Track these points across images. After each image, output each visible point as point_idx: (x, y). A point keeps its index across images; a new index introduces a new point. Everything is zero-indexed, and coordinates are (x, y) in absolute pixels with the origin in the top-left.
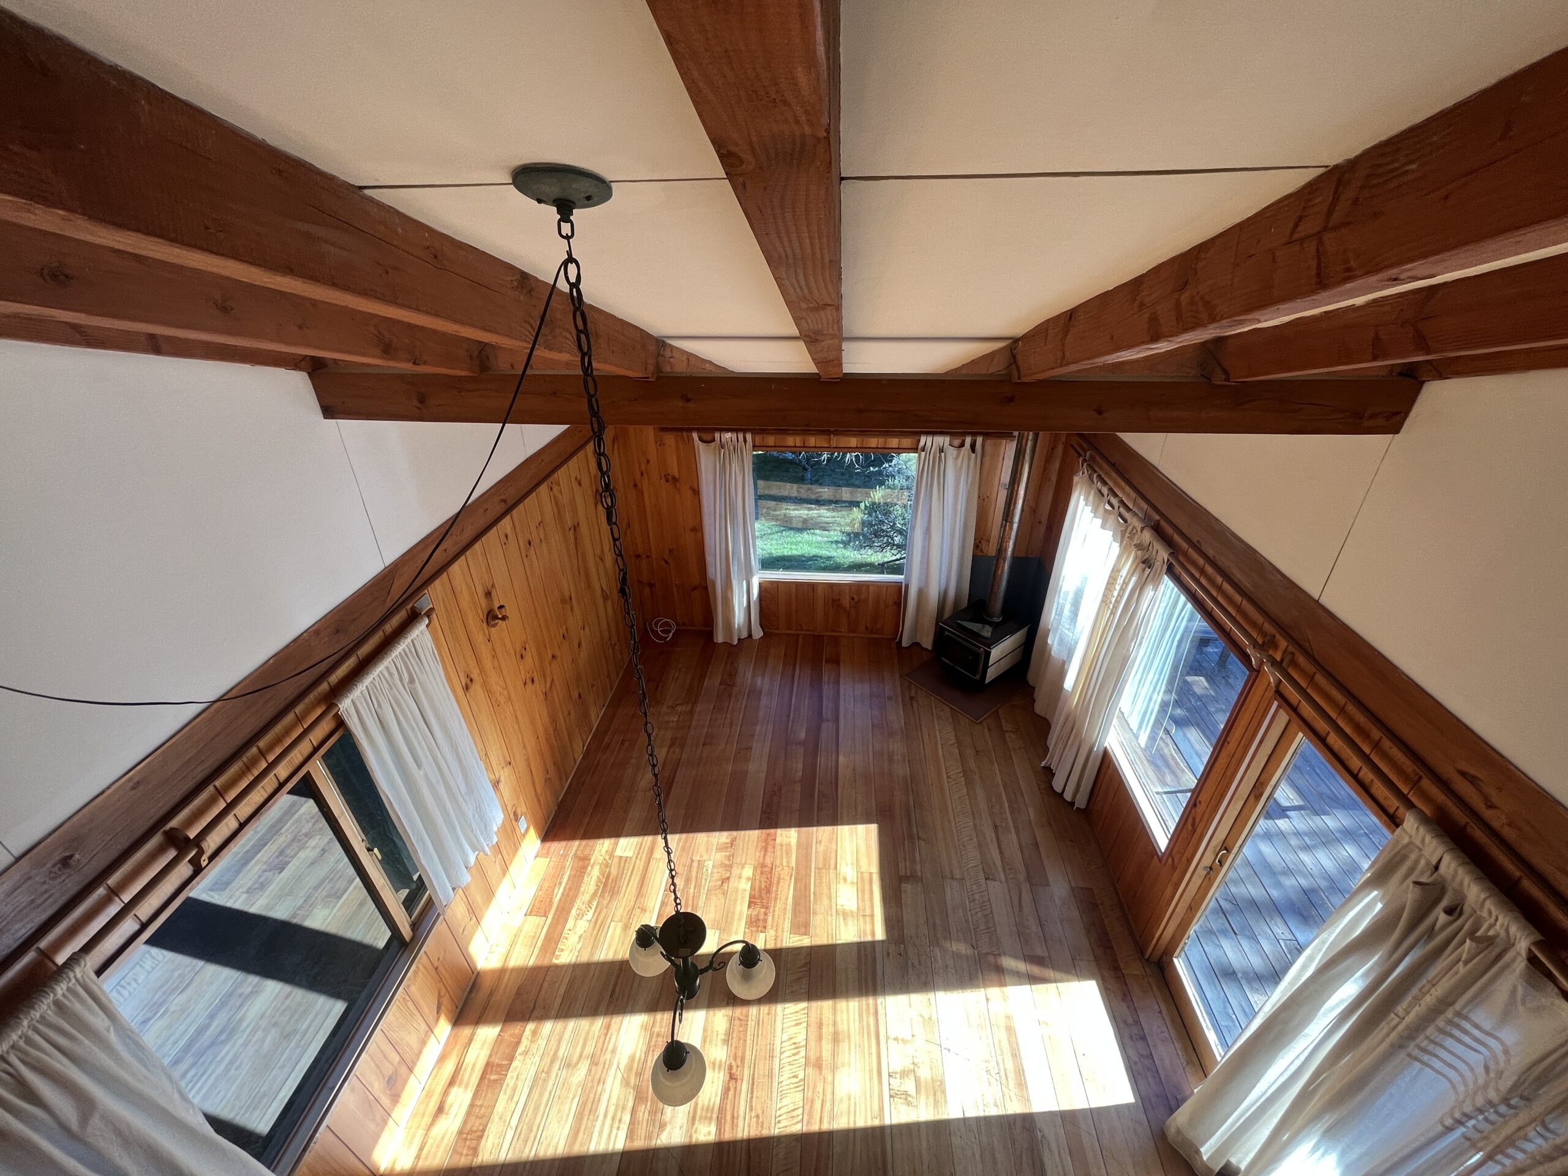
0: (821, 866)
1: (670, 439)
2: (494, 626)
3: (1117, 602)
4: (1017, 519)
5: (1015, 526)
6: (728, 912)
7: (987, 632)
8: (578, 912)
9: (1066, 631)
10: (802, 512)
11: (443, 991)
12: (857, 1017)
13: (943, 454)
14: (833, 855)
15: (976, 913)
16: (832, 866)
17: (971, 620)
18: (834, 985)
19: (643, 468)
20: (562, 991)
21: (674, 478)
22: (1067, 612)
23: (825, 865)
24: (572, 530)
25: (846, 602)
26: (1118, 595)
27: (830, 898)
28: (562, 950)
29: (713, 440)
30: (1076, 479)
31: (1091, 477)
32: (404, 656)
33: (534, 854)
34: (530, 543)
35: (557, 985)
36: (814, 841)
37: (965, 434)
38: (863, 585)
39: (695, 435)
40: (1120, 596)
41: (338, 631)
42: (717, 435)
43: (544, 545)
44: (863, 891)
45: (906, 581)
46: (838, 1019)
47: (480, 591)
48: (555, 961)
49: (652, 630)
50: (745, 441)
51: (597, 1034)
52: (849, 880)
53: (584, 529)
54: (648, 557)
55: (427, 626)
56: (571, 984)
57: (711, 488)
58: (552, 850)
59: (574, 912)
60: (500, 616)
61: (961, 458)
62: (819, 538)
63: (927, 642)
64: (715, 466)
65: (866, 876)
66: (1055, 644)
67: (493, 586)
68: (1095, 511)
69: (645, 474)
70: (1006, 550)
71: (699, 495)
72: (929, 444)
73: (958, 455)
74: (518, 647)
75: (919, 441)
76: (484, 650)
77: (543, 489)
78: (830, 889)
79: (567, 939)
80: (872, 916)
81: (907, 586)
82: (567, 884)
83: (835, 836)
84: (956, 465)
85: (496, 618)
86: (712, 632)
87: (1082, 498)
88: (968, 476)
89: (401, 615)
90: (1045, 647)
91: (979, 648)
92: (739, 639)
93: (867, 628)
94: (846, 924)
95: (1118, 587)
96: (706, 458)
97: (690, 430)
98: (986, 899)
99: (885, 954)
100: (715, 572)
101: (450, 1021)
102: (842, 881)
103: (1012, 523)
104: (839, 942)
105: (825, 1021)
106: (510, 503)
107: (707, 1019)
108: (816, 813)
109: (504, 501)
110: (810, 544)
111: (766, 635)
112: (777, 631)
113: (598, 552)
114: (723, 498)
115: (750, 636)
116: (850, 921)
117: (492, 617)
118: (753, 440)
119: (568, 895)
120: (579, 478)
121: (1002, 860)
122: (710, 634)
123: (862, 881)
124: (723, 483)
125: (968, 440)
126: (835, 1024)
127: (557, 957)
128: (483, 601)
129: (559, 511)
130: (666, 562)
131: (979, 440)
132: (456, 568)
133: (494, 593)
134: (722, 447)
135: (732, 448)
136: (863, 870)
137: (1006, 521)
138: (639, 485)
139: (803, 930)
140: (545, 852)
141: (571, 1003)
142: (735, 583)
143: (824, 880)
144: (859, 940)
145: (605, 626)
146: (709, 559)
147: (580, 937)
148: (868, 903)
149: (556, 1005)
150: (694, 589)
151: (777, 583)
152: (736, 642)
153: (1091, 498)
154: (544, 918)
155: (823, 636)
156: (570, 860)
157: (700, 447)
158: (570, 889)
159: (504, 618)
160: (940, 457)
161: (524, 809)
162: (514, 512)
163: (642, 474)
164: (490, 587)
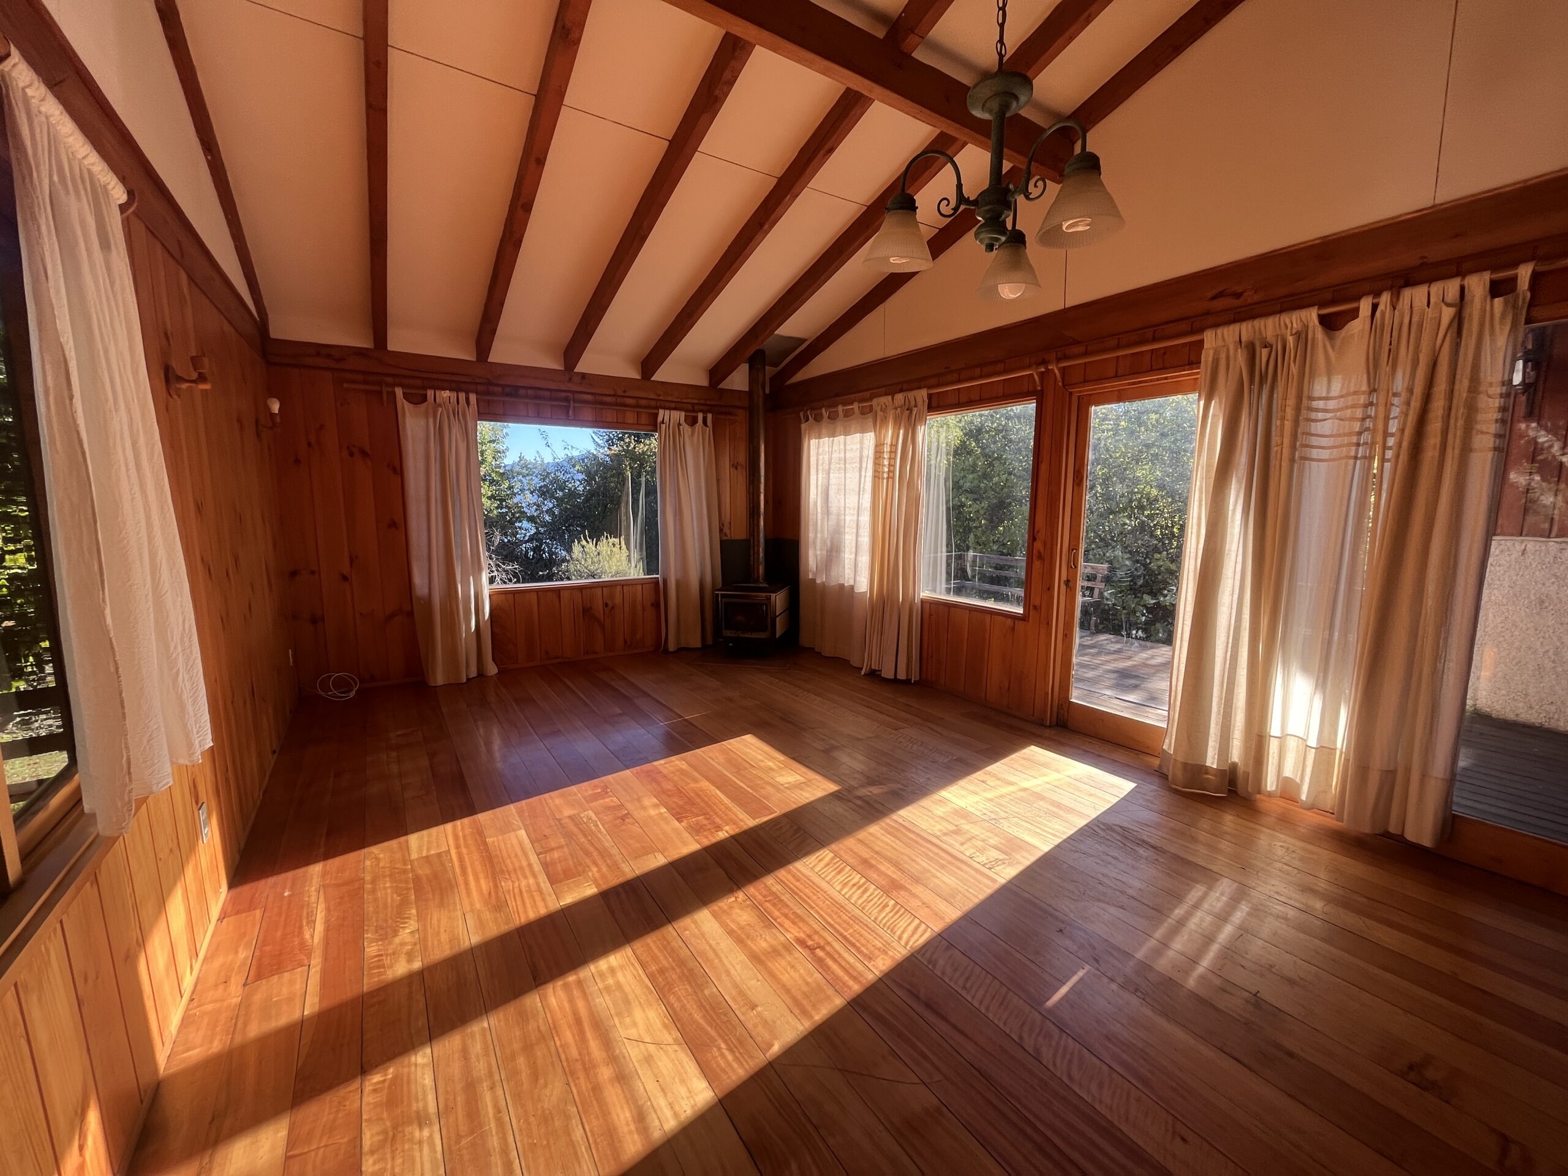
1: (358, 396)
13: (681, 428)
19: (313, 436)
21: (363, 451)
23: (739, 769)
25: (599, 611)
27: (770, 784)
29: (425, 399)
37: (698, 411)
38: (616, 586)
39: (399, 392)
42: (430, 393)
44: (798, 769)
50: (468, 403)
52: (775, 768)
54: (313, 573)
57: (422, 464)
61: (695, 435)
64: (428, 434)
69: (315, 444)
71: (402, 474)
72: (667, 417)
75: (657, 415)
80: (815, 780)
84: (691, 442)
86: (426, 672)
87: (813, 439)
88: (705, 454)
92: (468, 677)
93: (626, 643)
95: (887, 456)
96: (414, 423)
97: (389, 386)
102: (769, 771)
111: (501, 669)
112: (513, 665)
115: (481, 674)
116: (806, 788)
118: (479, 403)
122: (423, 677)
123: (789, 764)
124: (439, 454)
125: (700, 417)
130: (345, 578)
134: (436, 406)
135: (450, 411)
136: (782, 759)
142: (460, 591)
146: (417, 565)
150: (390, 617)
151: (513, 593)
152: (465, 680)
155: (576, 661)
157: (405, 407)
160: (679, 431)
163: (309, 444)
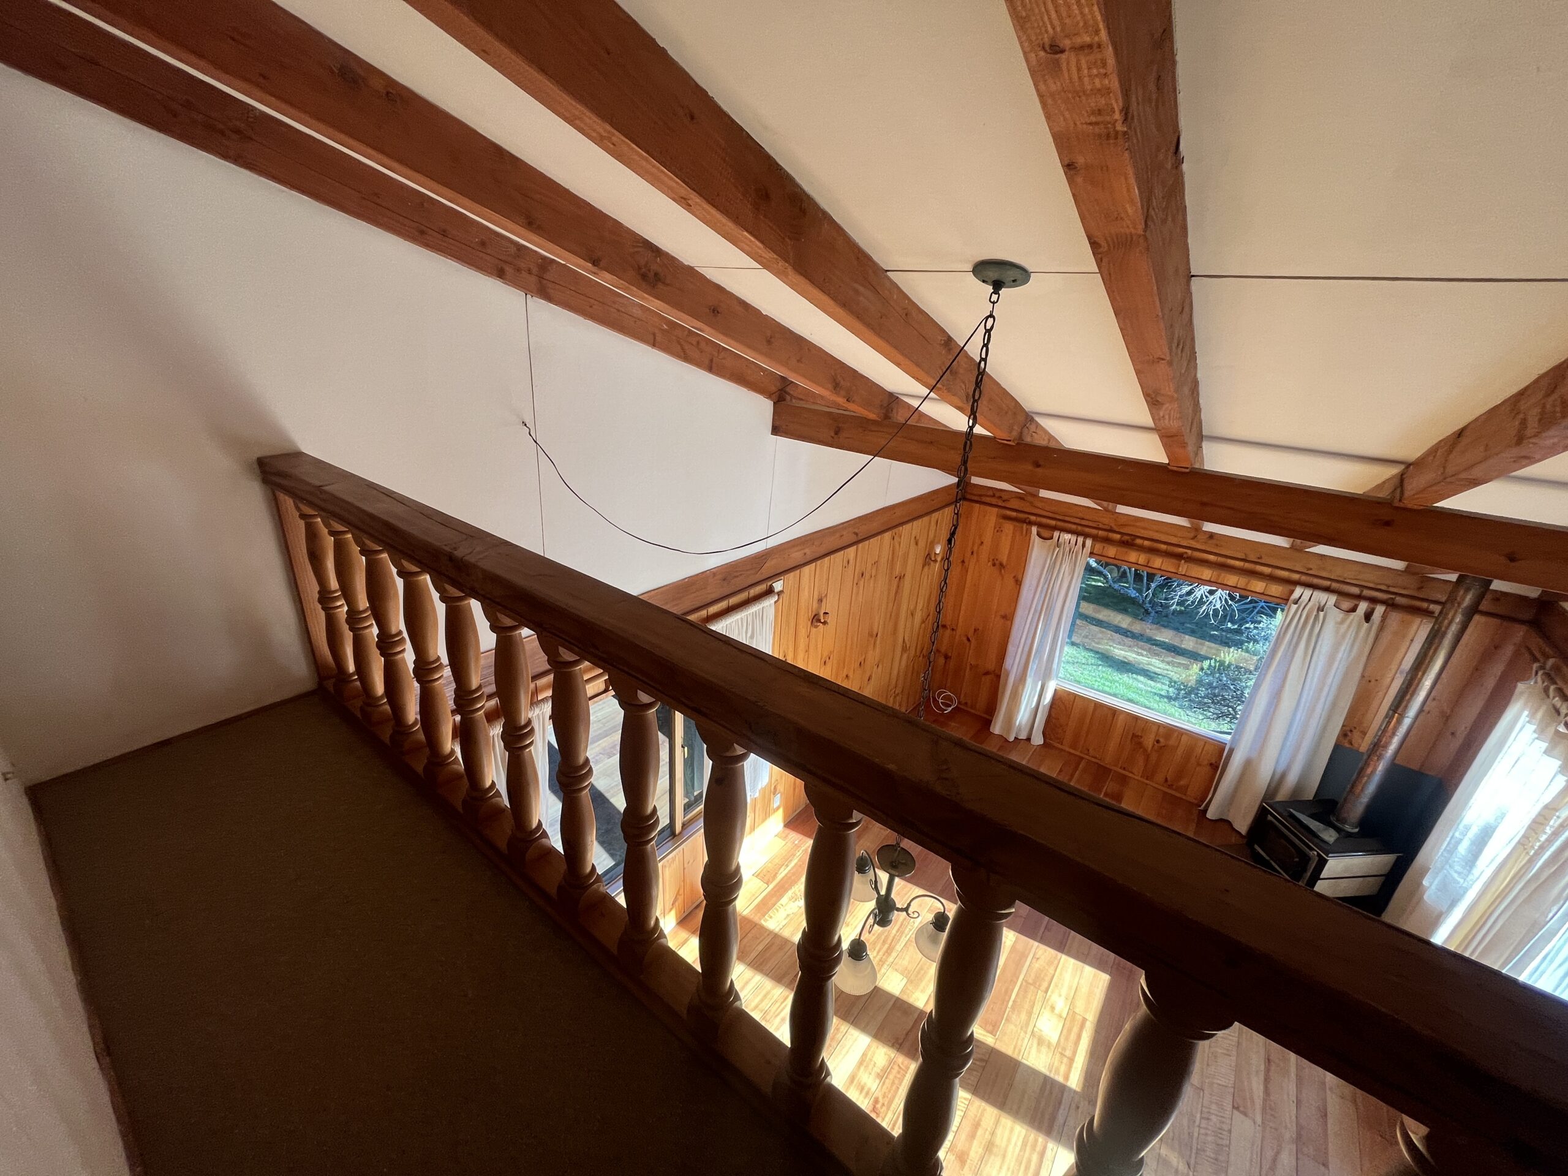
0: (1030, 981)
1: (1009, 527)
2: (816, 627)
3: (1543, 848)
4: (1412, 712)
5: (1407, 722)
6: (921, 969)
7: (1330, 836)
8: (793, 895)
9: (1455, 876)
10: (1129, 654)
11: (681, 892)
12: (1020, 1143)
13: (1322, 614)
14: (1048, 979)
15: (1206, 1134)
16: (1043, 987)
17: (1313, 816)
18: (1006, 1097)
19: (975, 548)
20: (760, 947)
21: (1001, 564)
22: (1463, 849)
23: (1034, 984)
24: (897, 579)
25: (1149, 742)
26: (1547, 840)
27: (1030, 1014)
28: (771, 917)
29: (1051, 538)
30: (1521, 686)
31: (1546, 690)
32: (755, 615)
33: (776, 833)
34: (863, 575)
35: (759, 941)
36: (1031, 955)
37: (1360, 597)
38: (1176, 731)
39: (1034, 529)
40: (1550, 841)
41: (724, 580)
42: (1056, 534)
43: (872, 581)
44: (1070, 1031)
45: (1232, 744)
46: (999, 1132)
47: (816, 597)
48: (763, 922)
49: (934, 699)
50: (1084, 545)
51: (775, 997)
52: (1057, 1011)
53: (907, 583)
54: (953, 629)
55: (775, 602)
56: (767, 948)
57: (1034, 583)
58: (790, 837)
59: (790, 893)
60: (822, 621)
61: (1345, 626)
62: (1141, 686)
63: (1242, 825)
64: (1046, 561)
65: (1079, 1018)
66: (1433, 887)
67: (826, 595)
68: (1541, 731)
69: (975, 554)
70: (1386, 746)
71: (1020, 585)
72: (1306, 597)
73: (1342, 622)
74: (825, 654)
75: (1292, 592)
76: (802, 643)
77: (887, 536)
78: (1032, 1007)
79: (777, 910)
80: (1071, 1060)
81: (1231, 751)
82: (792, 868)
83: (1056, 962)
84: (1337, 632)
85: (819, 621)
86: (990, 721)
87: (1526, 713)
88: (1352, 645)
89: (762, 588)
90: (1417, 887)
91: (1312, 849)
92: (1016, 738)
93: (1166, 780)
94: (1039, 1051)
95: (1549, 830)
96: (1038, 551)
97: (1031, 523)
98: (1226, 1127)
99: (1074, 1106)
100: (1013, 663)
101: (677, 919)
102: (1048, 1008)
103: (1402, 717)
104: (1024, 1061)
105: (983, 1124)
106: (860, 538)
107: (869, 1047)
108: (1041, 932)
109: (856, 534)
110: (1129, 687)
111: (1046, 745)
112: (1059, 746)
113: (912, 607)
114: (1043, 596)
115: (1029, 739)
116: (1044, 1049)
117: (816, 619)
118: (1093, 547)
119: (790, 877)
120: (917, 538)
121: (1265, 1100)
122: (987, 723)
123: (1071, 1021)
124: (1048, 581)
125: (1363, 606)
126: (993, 1134)
127: (766, 921)
128: (815, 605)
129: (893, 558)
130: (968, 640)
131: (1380, 610)
132: (806, 570)
133: (824, 600)
134: (1058, 545)
135: (1068, 549)
136: (1077, 1010)
137: (1395, 712)
138: (966, 564)
139: (991, 1028)
140: (784, 835)
141: (763, 961)
142: (1029, 681)
143: (1029, 997)
144: (1048, 1073)
145: (895, 672)
146: (1011, 649)
147: (788, 915)
148: (1070, 1045)
149: (753, 955)
150: (987, 673)
151: (1075, 696)
152: (1012, 739)
153: (1539, 715)
154: (766, 886)
155: (1110, 770)
156: (801, 851)
157: (1036, 540)
158: (794, 874)
159: (825, 623)
160: (1317, 616)
161: (782, 790)
162: (860, 545)
163: (972, 553)
164: (823, 595)
